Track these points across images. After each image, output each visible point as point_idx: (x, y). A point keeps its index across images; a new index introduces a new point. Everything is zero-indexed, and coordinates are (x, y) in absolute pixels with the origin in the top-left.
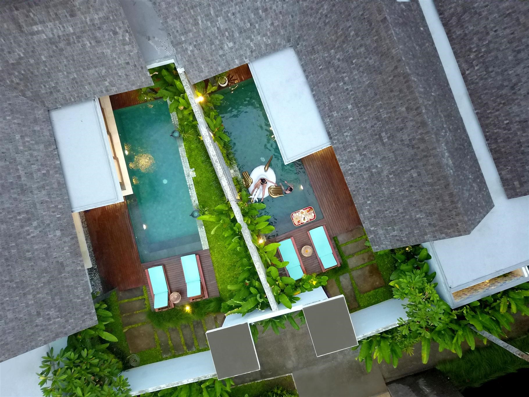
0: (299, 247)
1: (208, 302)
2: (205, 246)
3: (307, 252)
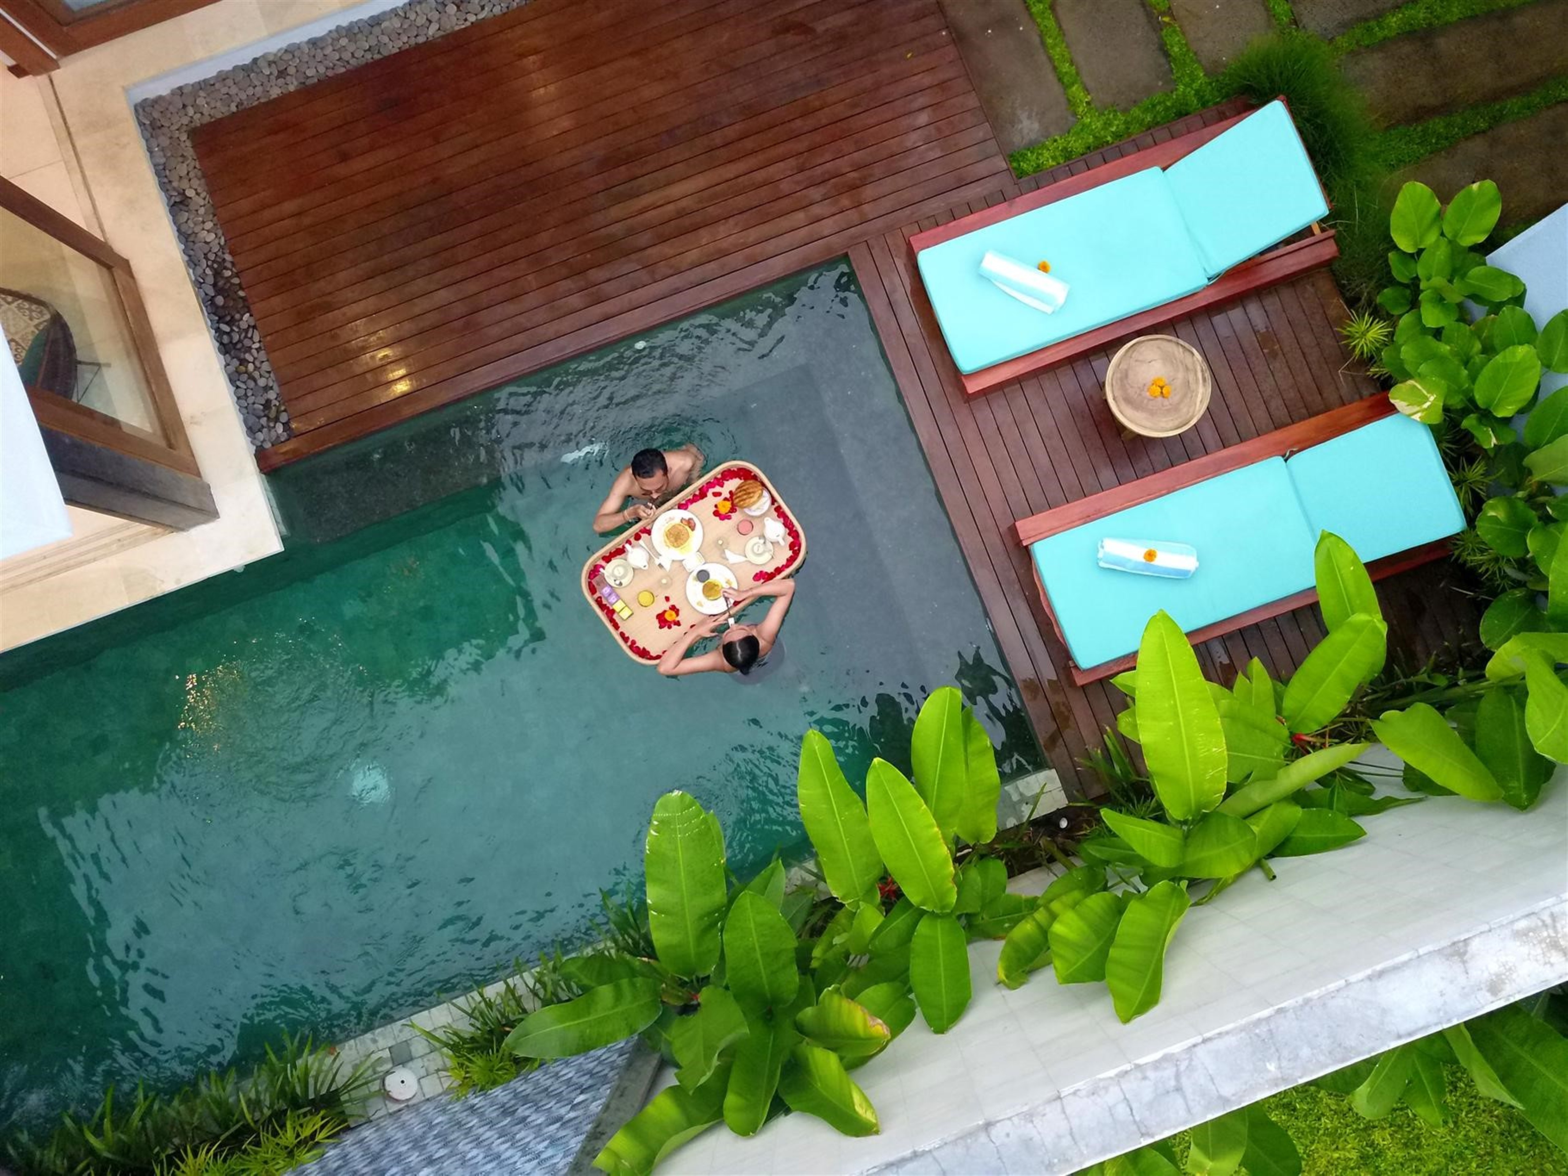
3: (1161, 384)
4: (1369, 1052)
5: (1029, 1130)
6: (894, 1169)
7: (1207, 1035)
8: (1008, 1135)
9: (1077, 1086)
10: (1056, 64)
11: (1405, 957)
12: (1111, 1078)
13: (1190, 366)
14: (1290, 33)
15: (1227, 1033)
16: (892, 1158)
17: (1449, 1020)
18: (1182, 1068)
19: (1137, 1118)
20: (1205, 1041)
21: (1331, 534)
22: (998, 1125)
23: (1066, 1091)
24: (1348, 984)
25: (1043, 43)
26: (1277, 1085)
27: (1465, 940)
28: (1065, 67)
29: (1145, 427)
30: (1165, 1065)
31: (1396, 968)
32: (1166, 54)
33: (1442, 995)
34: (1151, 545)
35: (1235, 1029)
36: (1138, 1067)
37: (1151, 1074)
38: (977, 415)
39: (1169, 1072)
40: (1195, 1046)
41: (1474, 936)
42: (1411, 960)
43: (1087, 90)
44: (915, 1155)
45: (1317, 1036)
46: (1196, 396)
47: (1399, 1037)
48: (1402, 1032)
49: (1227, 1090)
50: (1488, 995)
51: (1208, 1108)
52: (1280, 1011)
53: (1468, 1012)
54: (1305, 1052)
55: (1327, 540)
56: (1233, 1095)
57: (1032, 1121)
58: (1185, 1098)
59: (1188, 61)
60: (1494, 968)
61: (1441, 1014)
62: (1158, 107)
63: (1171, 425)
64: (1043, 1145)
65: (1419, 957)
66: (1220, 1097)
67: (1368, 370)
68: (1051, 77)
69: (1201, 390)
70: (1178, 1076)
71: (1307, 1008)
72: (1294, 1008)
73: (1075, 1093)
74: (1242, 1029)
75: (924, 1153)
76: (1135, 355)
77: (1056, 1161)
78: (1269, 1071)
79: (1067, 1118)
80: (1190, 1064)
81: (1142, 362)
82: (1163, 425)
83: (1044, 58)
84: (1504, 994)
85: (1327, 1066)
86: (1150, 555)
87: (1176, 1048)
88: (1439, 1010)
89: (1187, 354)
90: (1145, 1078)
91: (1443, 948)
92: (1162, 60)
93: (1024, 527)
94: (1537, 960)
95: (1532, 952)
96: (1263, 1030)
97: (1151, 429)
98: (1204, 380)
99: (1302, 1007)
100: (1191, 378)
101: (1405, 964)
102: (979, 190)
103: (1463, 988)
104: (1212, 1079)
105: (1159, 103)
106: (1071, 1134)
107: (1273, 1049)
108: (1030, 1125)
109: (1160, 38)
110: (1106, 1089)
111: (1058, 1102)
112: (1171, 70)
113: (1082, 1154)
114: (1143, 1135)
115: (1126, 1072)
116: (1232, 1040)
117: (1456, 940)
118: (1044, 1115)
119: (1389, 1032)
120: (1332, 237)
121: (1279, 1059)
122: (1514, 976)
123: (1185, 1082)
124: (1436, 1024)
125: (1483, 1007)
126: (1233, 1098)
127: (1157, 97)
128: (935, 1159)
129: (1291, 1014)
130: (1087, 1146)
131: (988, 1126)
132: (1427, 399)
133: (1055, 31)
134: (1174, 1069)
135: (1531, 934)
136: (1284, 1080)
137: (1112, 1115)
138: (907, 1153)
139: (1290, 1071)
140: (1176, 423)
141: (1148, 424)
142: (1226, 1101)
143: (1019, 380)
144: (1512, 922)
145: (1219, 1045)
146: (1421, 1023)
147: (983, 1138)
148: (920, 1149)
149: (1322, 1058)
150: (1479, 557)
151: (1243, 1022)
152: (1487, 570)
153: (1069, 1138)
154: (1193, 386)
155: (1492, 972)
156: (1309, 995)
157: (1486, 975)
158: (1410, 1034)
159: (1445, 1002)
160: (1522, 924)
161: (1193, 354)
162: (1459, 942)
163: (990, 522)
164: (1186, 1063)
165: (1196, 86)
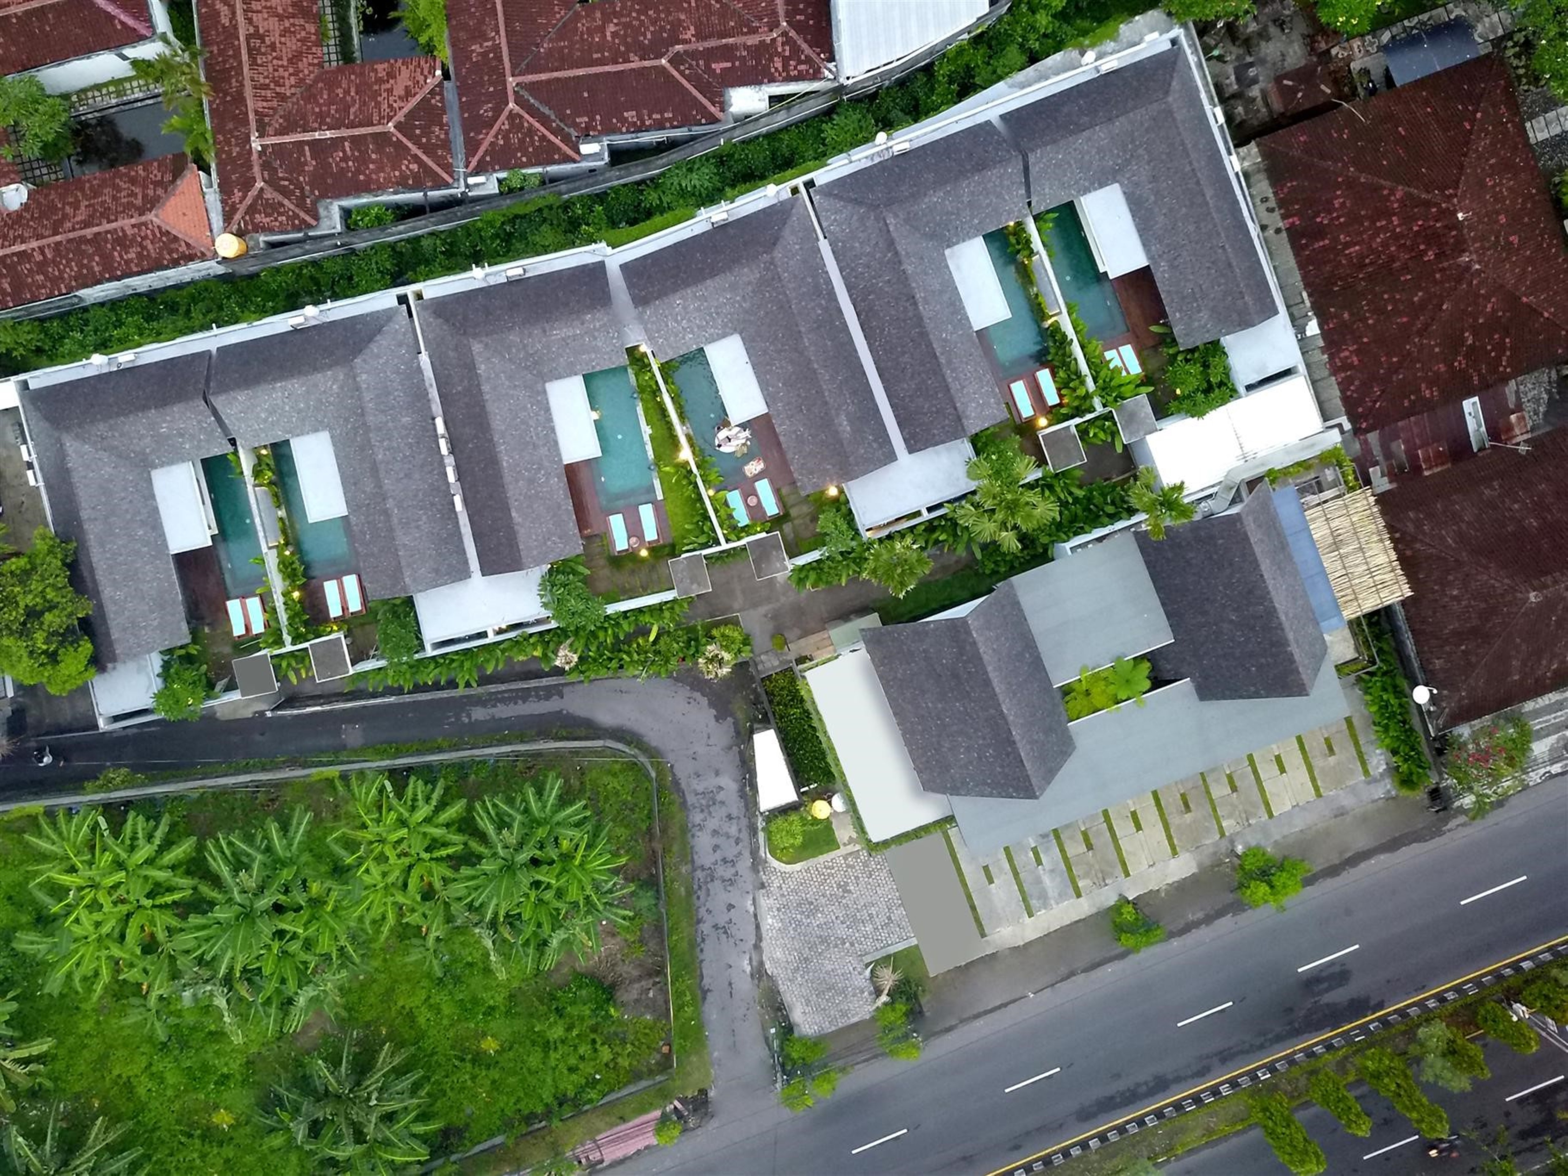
0: (745, 497)
1: (664, 546)
2: (660, 497)
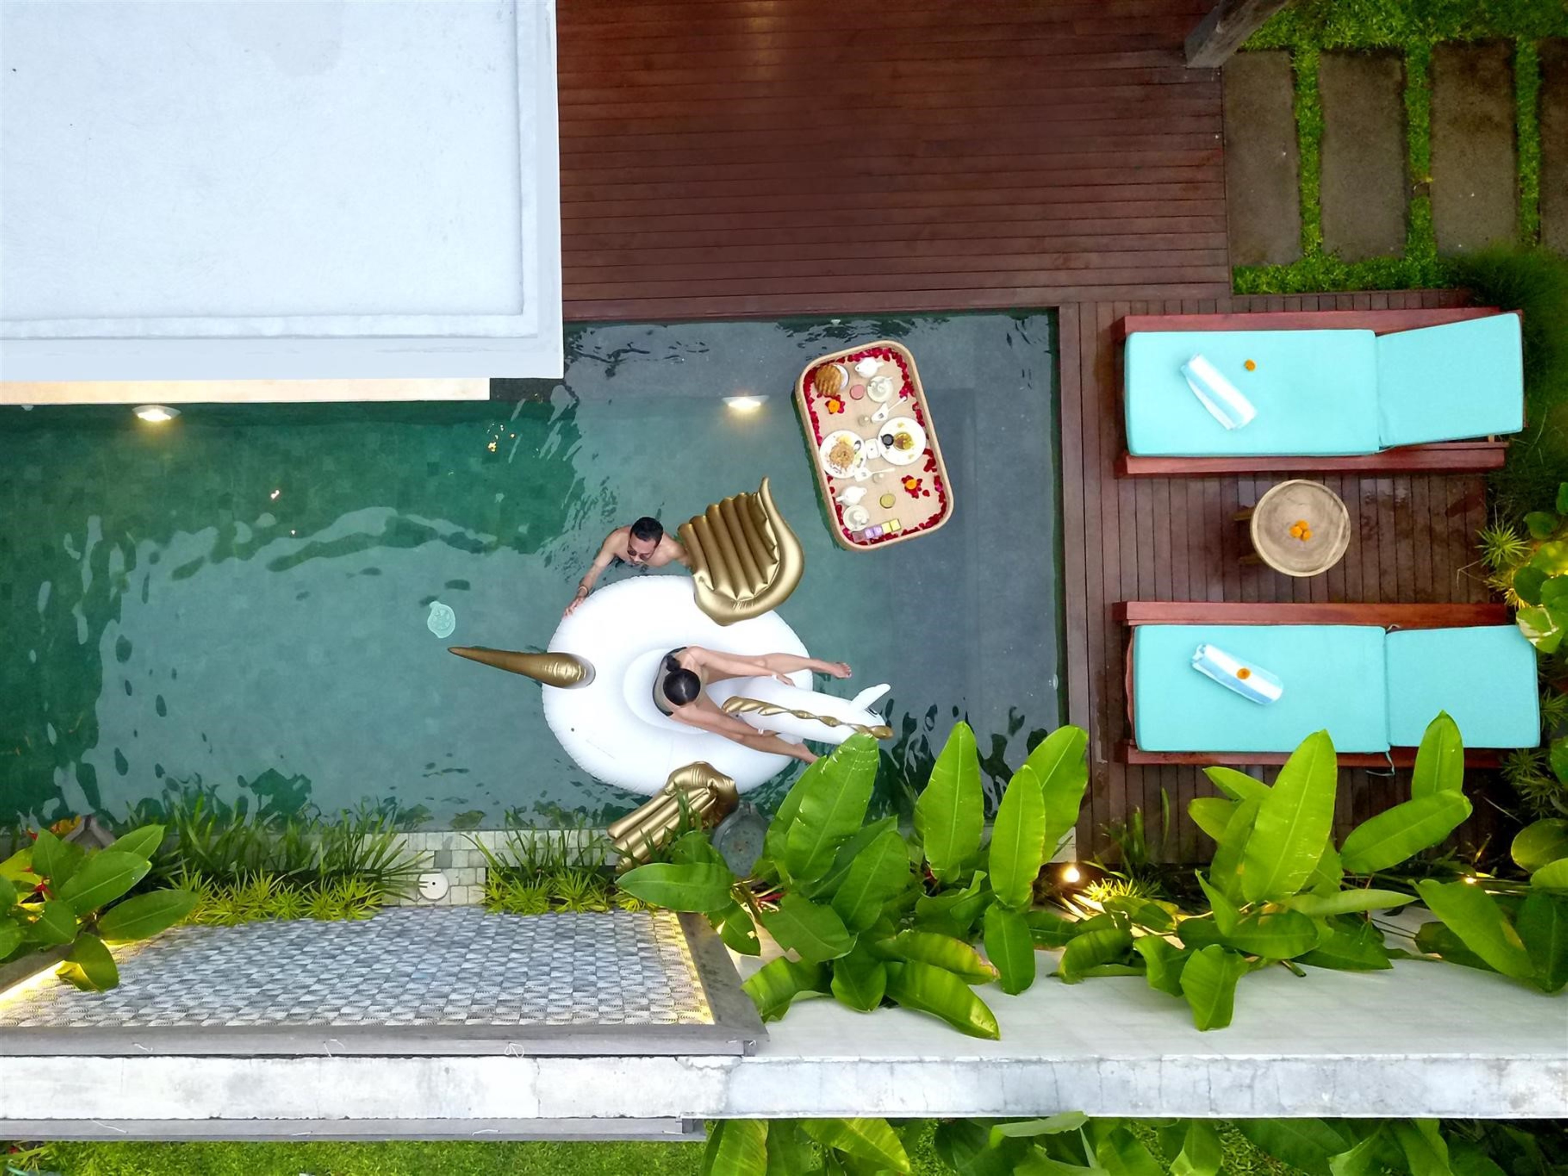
3: (1305, 528)
4: (1403, 1114)
5: (1130, 1075)
6: (1021, 1065)
7: (1286, 1056)
8: (1112, 1072)
9: (1175, 1056)
10: (1304, 198)
11: (1457, 1055)
12: (1204, 1061)
13: (1335, 519)
14: (1530, 243)
15: (1302, 1060)
16: (1022, 1057)
17: (1472, 1114)
18: (1259, 1073)
19: (1212, 1096)
20: (1283, 1060)
21: (1448, 716)
22: (1108, 1063)
23: (1166, 1057)
24: (1406, 1059)
25: (1299, 175)
26: (1324, 1112)
27: (1508, 1060)
28: (1310, 204)
29: (1276, 561)
30: (1247, 1066)
31: (1446, 1061)
32: (1408, 223)
33: (1474, 1093)
34: (1246, 666)
35: (1309, 1059)
36: (1226, 1060)
37: (1234, 1068)
38: (1121, 493)
39: (1248, 1072)
40: (1274, 1060)
41: (1516, 1060)
42: (1461, 1059)
43: (1322, 231)
44: (1039, 1062)
45: (1368, 1087)
46: (1331, 548)
47: (1430, 1112)
48: (1433, 1109)
49: (1286, 1101)
50: (1509, 1105)
51: (1267, 1109)
52: (1348, 1059)
53: (1489, 1114)
54: (1355, 1096)
55: (1442, 720)
56: (1290, 1106)
57: (1134, 1070)
58: (1253, 1095)
59: (1426, 236)
60: (1522, 1088)
61: (1469, 1107)
62: (1382, 271)
63: (1299, 566)
64: (1136, 1089)
65: (1468, 1059)
66: (1279, 1104)
67: (1487, 579)
68: (1294, 208)
69: (1337, 544)
70: (1253, 1078)
71: (1368, 1065)
72: (1359, 1061)
73: (1173, 1061)
74: (1314, 1062)
75: (1046, 1062)
76: (1290, 494)
77: (1141, 1104)
78: (1322, 1099)
79: (1161, 1077)
80: (1265, 1073)
81: (1294, 502)
82: (1292, 564)
83: (1295, 190)
84: (1522, 1110)
85: (1367, 1112)
86: (1244, 674)
87: (1260, 1057)
88: (1467, 1103)
89: (1336, 509)
90: (1228, 1070)
91: (1490, 1060)
92: (1402, 228)
93: (1134, 610)
94: (1556, 1095)
95: (1556, 1088)
96: (1329, 1068)
97: (1282, 565)
98: (1344, 536)
99: (1365, 1063)
100: (1332, 531)
101: (1456, 1061)
102: (1194, 292)
103: (1492, 1094)
104: (1278, 1089)
105: (1384, 267)
106: (1159, 1089)
107: (1332, 1085)
108: (1132, 1072)
109: (1408, 207)
110: (1197, 1066)
111: (1157, 1064)
112: (1407, 239)
113: (1161, 1105)
114: (1211, 1110)
115: (1217, 1061)
116: (1303, 1067)
117: (1501, 1057)
118: (1144, 1068)
119: (1424, 1105)
120: (1504, 448)
121: (1334, 1093)
122: (1535, 1100)
123: (1258, 1085)
124: (1461, 1113)
125: (1501, 1113)
126: (1289, 1109)
127: (1384, 260)
128: (1053, 1070)
129: (1354, 1065)
130: (1168, 1102)
131: (1100, 1060)
132: (1550, 629)
133: (1313, 168)
134: (1252, 1072)
135: (1560, 1074)
136: (1332, 1110)
137: (1194, 1087)
138: (1034, 1058)
139: (1338, 1106)
140: (1305, 566)
141: (1278, 557)
142: (1283, 1109)
143: (1170, 477)
144: (1549, 1060)
145: (1294, 1066)
146: (1450, 1108)
147: (1094, 1068)
148: (1044, 1058)
149: (1366, 1105)
150: (1528, 780)
151: (1318, 1056)
152: (1528, 794)
153: (1157, 1091)
154: (1331, 538)
155: (1519, 1091)
156: (1374, 1056)
157: (1513, 1091)
158: (1439, 1113)
159: (1475, 1100)
160: (1556, 1065)
161: (1341, 510)
162: (1503, 1059)
163: (1099, 593)
164: (1263, 1070)
165: (1424, 262)
